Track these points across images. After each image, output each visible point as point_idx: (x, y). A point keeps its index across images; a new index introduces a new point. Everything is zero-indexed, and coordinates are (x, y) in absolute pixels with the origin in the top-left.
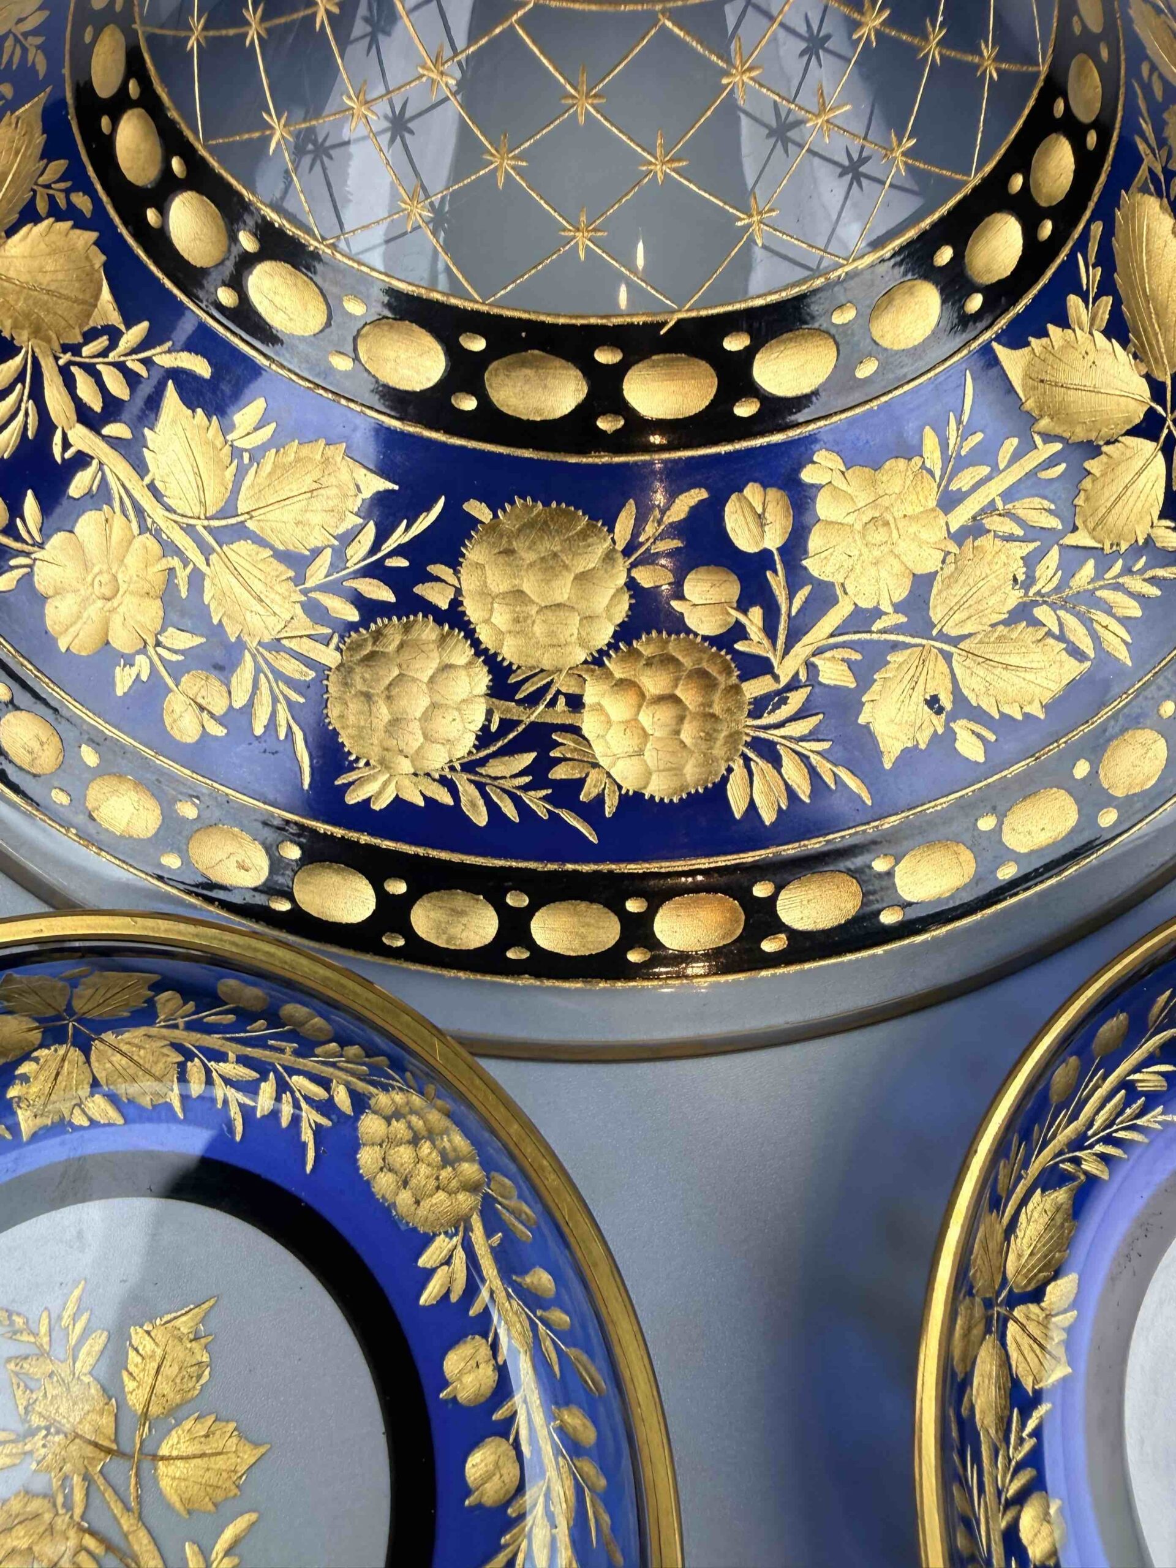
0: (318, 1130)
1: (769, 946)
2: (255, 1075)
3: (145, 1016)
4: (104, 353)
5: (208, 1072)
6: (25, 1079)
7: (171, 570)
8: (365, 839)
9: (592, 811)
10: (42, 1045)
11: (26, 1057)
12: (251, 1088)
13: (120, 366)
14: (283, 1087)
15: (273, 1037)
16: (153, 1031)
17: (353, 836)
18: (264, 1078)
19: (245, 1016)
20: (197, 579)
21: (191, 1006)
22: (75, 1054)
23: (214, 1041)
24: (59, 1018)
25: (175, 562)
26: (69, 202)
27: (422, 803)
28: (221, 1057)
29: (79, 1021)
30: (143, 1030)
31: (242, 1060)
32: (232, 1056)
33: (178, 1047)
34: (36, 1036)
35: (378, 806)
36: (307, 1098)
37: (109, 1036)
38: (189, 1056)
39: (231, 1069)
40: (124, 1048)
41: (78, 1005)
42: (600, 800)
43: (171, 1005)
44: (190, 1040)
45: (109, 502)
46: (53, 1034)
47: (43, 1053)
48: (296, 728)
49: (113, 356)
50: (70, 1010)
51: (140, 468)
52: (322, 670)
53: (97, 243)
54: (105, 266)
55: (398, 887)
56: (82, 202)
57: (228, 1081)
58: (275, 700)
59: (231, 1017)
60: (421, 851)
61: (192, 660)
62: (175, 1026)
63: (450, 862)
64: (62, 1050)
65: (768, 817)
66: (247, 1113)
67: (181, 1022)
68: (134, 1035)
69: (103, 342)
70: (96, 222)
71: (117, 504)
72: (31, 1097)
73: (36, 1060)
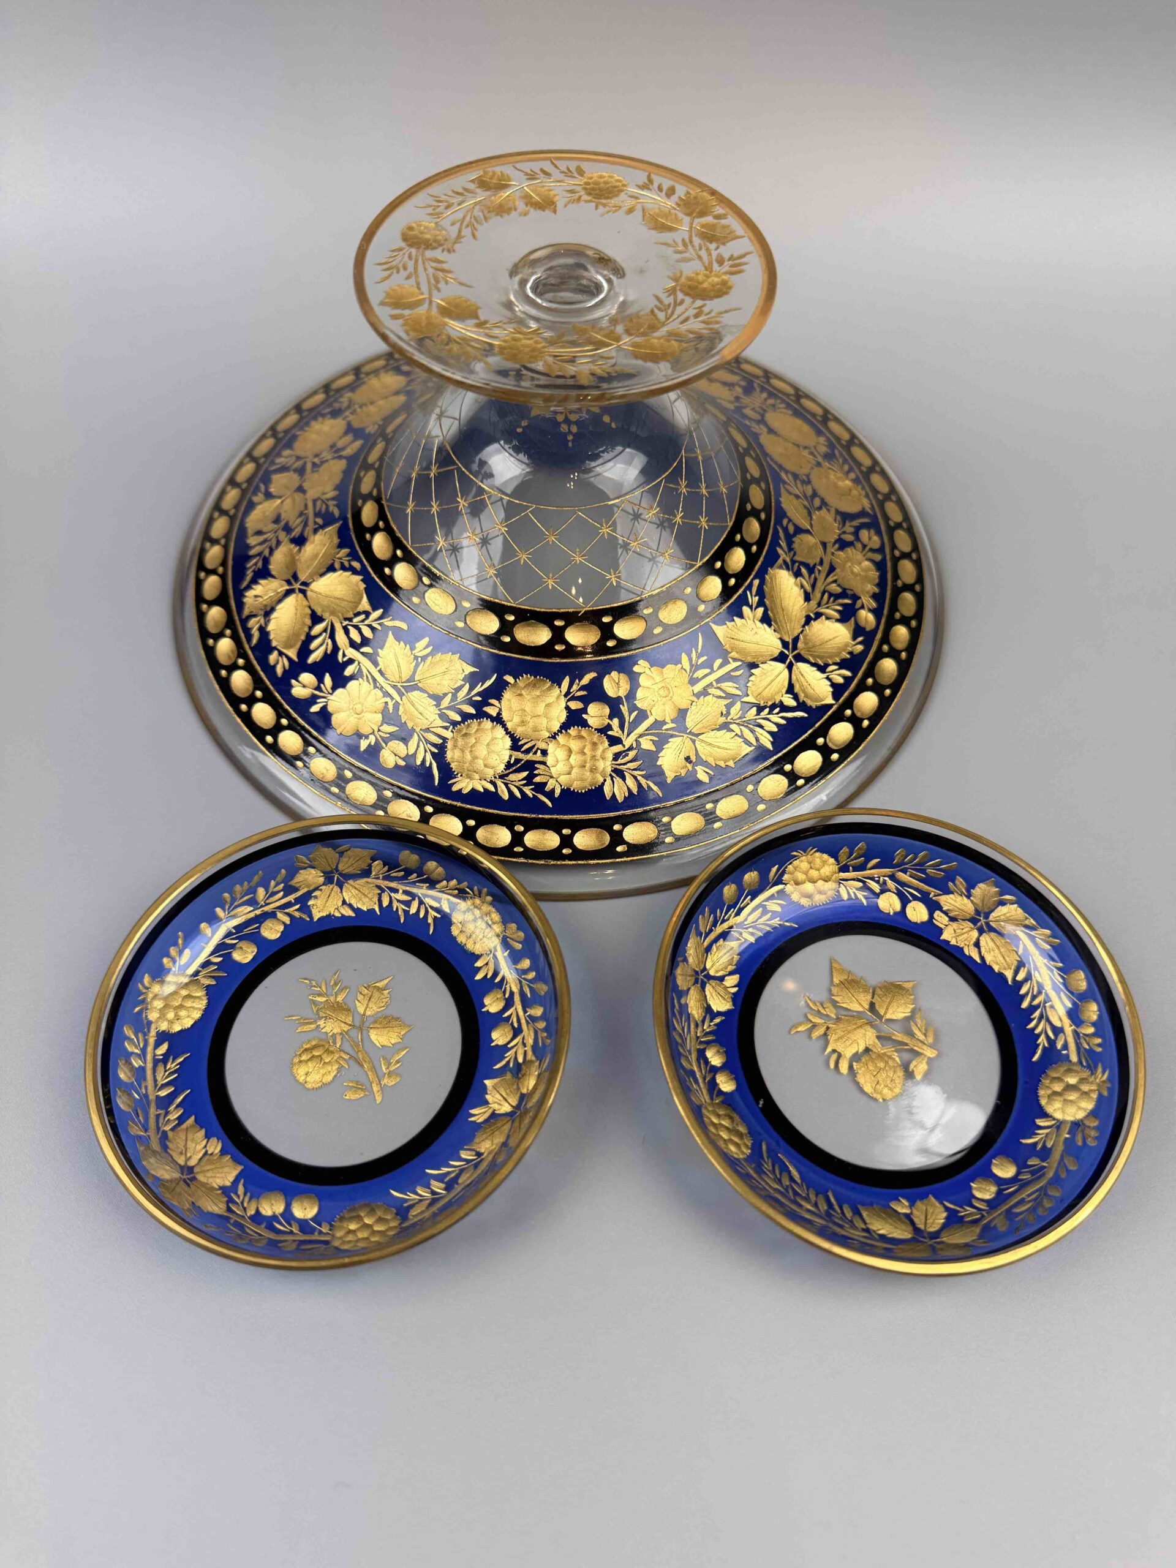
0: (435, 918)
1: (619, 849)
2: (410, 898)
3: (366, 873)
4: (363, 621)
5: (390, 897)
6: (316, 897)
7: (386, 703)
8: (459, 804)
9: (550, 795)
10: (324, 884)
11: (317, 889)
12: (408, 904)
13: (370, 626)
14: (421, 903)
15: (419, 881)
16: (369, 880)
17: (455, 803)
18: (414, 899)
19: (408, 872)
20: (396, 706)
21: (386, 868)
22: (337, 889)
23: (393, 885)
24: (332, 872)
25: (388, 699)
26: (350, 565)
27: (482, 790)
28: (396, 891)
29: (341, 874)
30: (366, 880)
31: (405, 892)
32: (401, 891)
33: (379, 887)
34: (322, 880)
35: (465, 792)
36: (432, 907)
37: (351, 882)
38: (383, 891)
39: (400, 896)
40: (357, 886)
41: (340, 867)
42: (553, 790)
43: (378, 868)
44: (384, 884)
45: (362, 677)
46: (329, 880)
47: (323, 887)
48: (433, 762)
49: (366, 622)
50: (337, 869)
51: (375, 664)
52: (445, 739)
53: (362, 580)
54: (365, 589)
55: (471, 823)
56: (356, 565)
57: (398, 901)
58: (426, 751)
59: (403, 873)
60: (481, 809)
61: (393, 736)
62: (378, 878)
63: (493, 814)
64: (331, 887)
65: (620, 799)
66: (406, 912)
67: (381, 876)
68: (362, 881)
69: (363, 617)
70: (363, 572)
71: (365, 678)
72: (318, 905)
73: (321, 890)
